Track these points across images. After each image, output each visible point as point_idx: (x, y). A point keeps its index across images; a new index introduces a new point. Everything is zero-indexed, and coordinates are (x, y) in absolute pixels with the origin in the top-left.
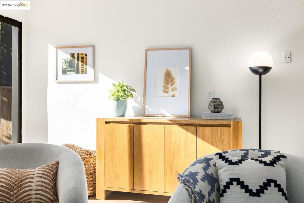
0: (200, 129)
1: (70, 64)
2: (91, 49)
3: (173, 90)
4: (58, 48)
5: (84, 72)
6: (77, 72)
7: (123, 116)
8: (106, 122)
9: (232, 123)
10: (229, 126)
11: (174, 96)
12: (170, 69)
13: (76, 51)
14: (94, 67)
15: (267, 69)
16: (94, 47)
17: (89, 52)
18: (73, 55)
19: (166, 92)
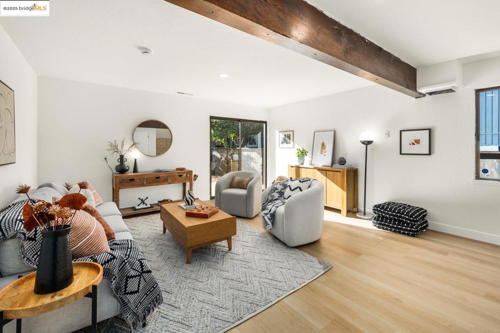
0: (328, 172)
1: (284, 140)
2: (292, 132)
3: (324, 152)
4: (280, 132)
5: (290, 143)
6: (287, 143)
7: (303, 164)
8: (292, 167)
9: (341, 170)
10: (340, 172)
11: (325, 155)
12: (324, 142)
13: (286, 133)
14: (293, 141)
15: (370, 142)
16: (293, 131)
17: (291, 133)
18: (285, 135)
19: (322, 153)
